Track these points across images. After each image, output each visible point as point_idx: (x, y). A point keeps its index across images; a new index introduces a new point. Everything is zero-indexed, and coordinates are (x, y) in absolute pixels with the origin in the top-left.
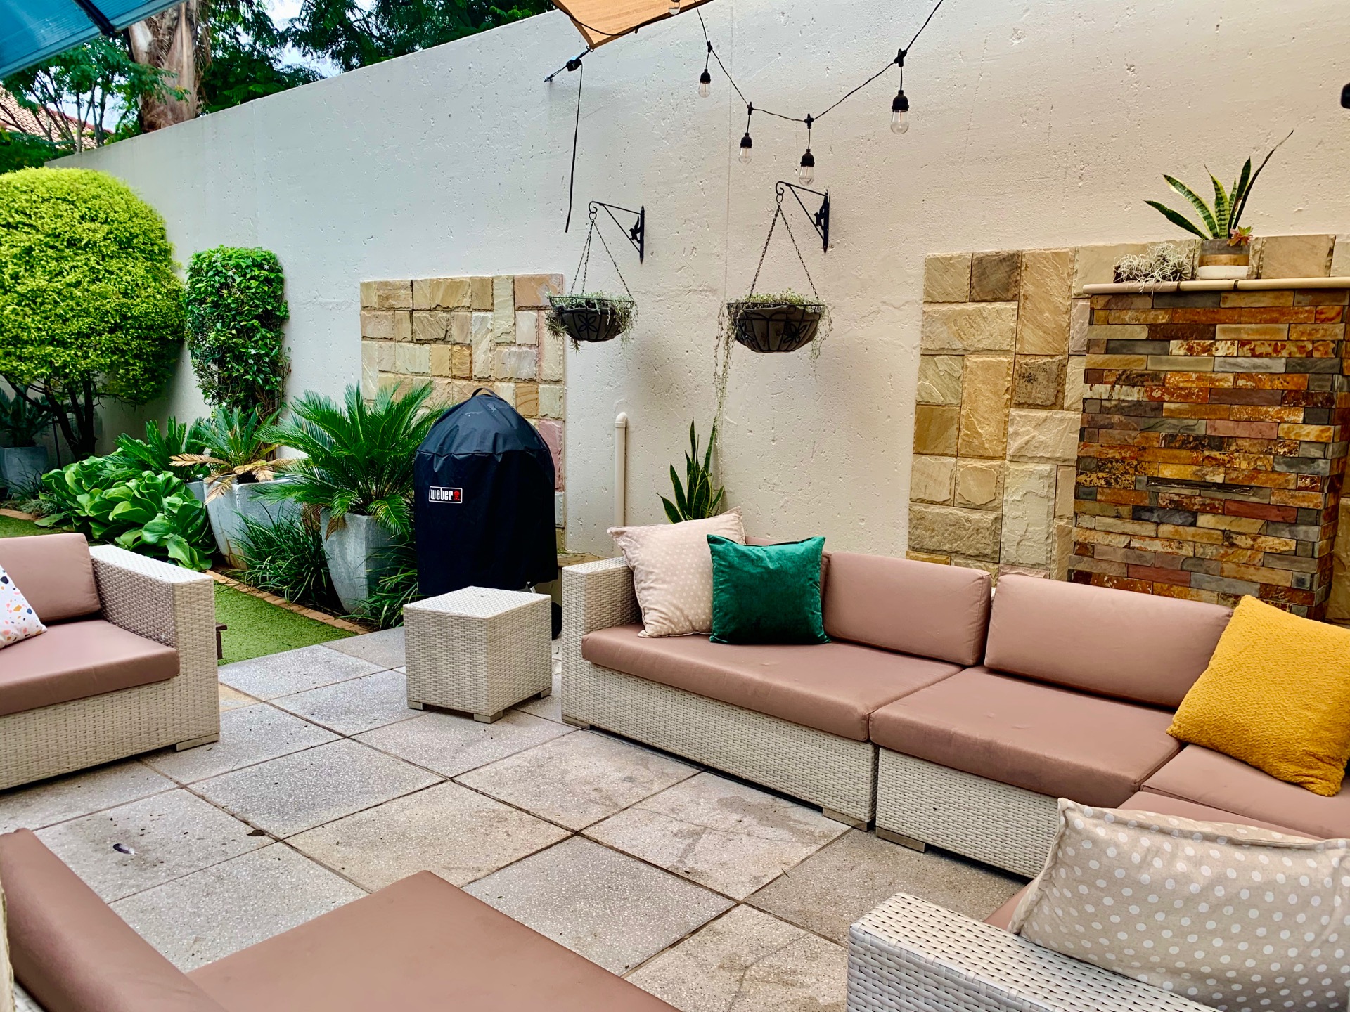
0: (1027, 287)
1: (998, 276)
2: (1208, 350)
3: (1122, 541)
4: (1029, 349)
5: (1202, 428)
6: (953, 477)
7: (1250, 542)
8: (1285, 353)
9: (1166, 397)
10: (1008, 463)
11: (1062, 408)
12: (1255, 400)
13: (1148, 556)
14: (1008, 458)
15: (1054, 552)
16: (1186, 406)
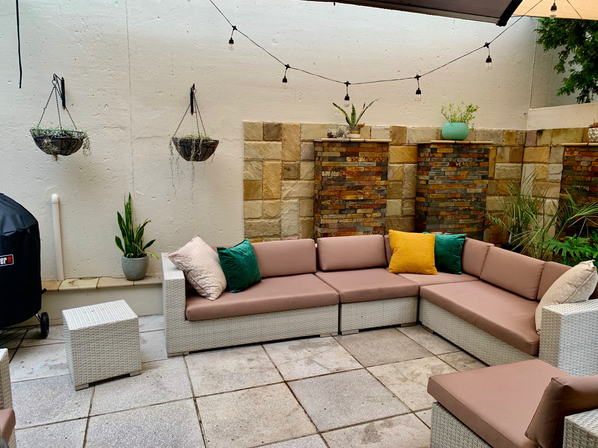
0: (285, 136)
1: (274, 132)
2: (357, 160)
3: (336, 221)
4: (287, 159)
5: (356, 184)
6: (262, 207)
7: (370, 215)
8: (376, 161)
9: (347, 175)
10: (282, 200)
11: (300, 179)
12: (370, 175)
13: (344, 224)
14: (282, 198)
15: (300, 229)
16: (352, 177)
